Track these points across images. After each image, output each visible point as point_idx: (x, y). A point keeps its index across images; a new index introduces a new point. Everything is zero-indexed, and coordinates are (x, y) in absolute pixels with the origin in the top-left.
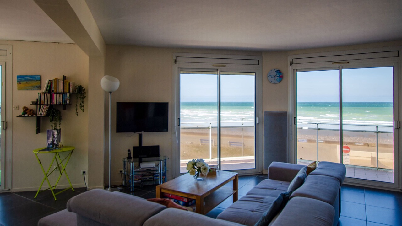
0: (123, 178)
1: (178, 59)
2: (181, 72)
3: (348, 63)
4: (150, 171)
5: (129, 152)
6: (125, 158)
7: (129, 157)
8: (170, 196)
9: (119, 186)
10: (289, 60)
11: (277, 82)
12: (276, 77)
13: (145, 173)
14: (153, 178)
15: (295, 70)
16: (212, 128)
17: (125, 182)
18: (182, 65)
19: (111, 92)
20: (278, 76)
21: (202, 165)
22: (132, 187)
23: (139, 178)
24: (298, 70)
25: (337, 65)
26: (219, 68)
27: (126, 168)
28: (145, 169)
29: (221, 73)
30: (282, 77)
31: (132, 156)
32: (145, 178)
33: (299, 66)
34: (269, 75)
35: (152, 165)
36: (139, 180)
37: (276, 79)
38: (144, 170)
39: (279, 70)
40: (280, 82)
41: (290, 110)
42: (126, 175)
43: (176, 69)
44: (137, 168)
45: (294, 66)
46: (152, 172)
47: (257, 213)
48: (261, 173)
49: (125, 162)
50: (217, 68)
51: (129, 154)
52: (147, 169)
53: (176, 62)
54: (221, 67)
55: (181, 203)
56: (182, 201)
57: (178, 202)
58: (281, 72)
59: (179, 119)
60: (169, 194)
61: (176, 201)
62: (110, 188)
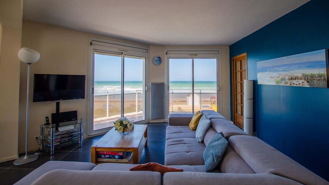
0: (39, 143)
1: (93, 42)
2: (95, 53)
3: (197, 55)
4: (69, 133)
5: (47, 119)
6: (42, 125)
7: (48, 123)
8: (105, 152)
9: (36, 152)
10: (165, 52)
11: (158, 64)
12: (158, 61)
13: (64, 136)
14: (72, 139)
15: (169, 58)
16: (109, 95)
17: (43, 147)
18: (96, 47)
19: (29, 64)
20: (159, 61)
21: (128, 123)
22: (52, 150)
23: (58, 141)
24: (170, 58)
25: (191, 56)
26: (124, 52)
27: (43, 134)
28: (65, 132)
29: (125, 56)
30: (161, 61)
31: (50, 122)
32: (63, 140)
33: (171, 56)
34: (153, 60)
35: (71, 127)
36: (57, 143)
37: (158, 62)
38: (63, 133)
39: (159, 57)
40: (160, 64)
41: (166, 82)
42: (43, 140)
43: (92, 49)
44: (56, 132)
45: (168, 55)
46: (71, 134)
47: (191, 153)
48: (148, 123)
49: (42, 128)
50: (122, 52)
51: (47, 121)
52: (66, 132)
53: (91, 44)
54: (125, 52)
55: (117, 157)
56: (117, 155)
57: (113, 156)
58: (160, 58)
59: (93, 88)
60: (104, 152)
61: (112, 156)
62: (27, 156)
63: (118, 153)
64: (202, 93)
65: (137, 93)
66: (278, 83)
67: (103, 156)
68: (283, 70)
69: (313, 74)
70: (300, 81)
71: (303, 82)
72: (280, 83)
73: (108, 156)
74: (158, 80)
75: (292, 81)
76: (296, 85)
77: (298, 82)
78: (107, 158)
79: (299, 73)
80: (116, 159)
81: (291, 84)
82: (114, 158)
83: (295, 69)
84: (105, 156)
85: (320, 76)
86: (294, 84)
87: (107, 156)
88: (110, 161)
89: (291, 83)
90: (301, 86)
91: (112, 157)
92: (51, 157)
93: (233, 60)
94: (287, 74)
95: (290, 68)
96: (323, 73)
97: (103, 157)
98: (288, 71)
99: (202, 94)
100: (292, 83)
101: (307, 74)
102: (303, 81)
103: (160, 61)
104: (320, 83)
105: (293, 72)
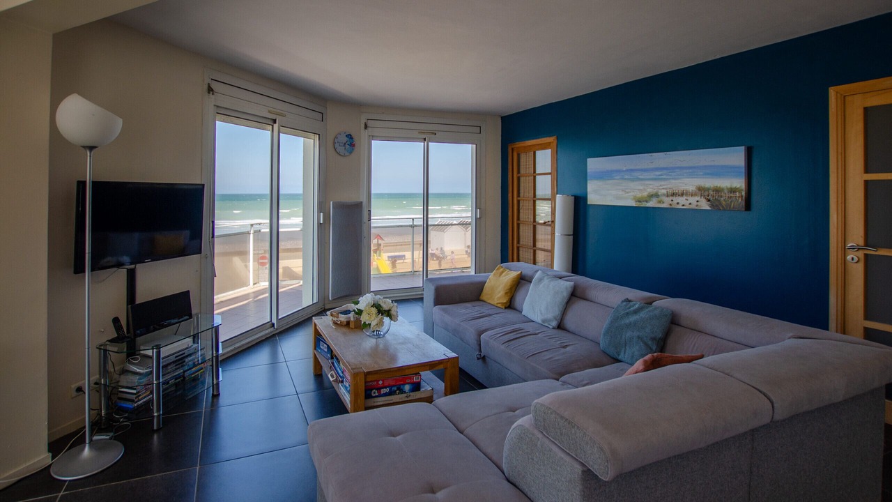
1: (214, 86)
2: (219, 116)
3: (436, 134)
5: (116, 325)
8: (380, 382)
10: (363, 121)
11: (347, 154)
12: (346, 145)
15: (370, 138)
18: (221, 101)
19: (91, 148)
20: (348, 144)
24: (373, 138)
25: (424, 136)
26: (278, 119)
27: (108, 372)
29: (281, 129)
30: (354, 145)
33: (375, 132)
34: (336, 141)
37: (346, 148)
39: (350, 135)
40: (351, 153)
43: (211, 107)
45: (370, 131)
48: (323, 309)
49: (105, 353)
50: (273, 117)
51: (118, 329)
53: (210, 90)
54: (280, 117)
55: (407, 388)
56: (408, 384)
57: (399, 389)
58: (352, 138)
59: (213, 222)
60: (378, 381)
61: (395, 389)
62: (90, 447)
63: (410, 378)
64: (416, 226)
65: (252, 232)
66: (640, 202)
67: (375, 393)
68: (655, 177)
69: (720, 187)
70: (693, 200)
71: (697, 201)
72: (647, 201)
73: (387, 390)
74: (349, 197)
75: (674, 198)
76: (683, 205)
77: (687, 200)
78: (385, 395)
79: (690, 184)
80: (405, 393)
81: (671, 205)
82: (402, 391)
83: (680, 177)
84: (379, 392)
85: (732, 190)
86: (678, 203)
87: (383, 391)
88: (392, 402)
89: (671, 202)
90: (693, 207)
91: (396, 391)
92: (155, 437)
93: (513, 149)
94: (664, 185)
95: (671, 175)
96: (738, 186)
97: (373, 395)
98: (665, 179)
99: (415, 228)
100: (675, 202)
101: (707, 186)
102: (698, 198)
103: (352, 145)
104: (731, 202)
105: (677, 181)
